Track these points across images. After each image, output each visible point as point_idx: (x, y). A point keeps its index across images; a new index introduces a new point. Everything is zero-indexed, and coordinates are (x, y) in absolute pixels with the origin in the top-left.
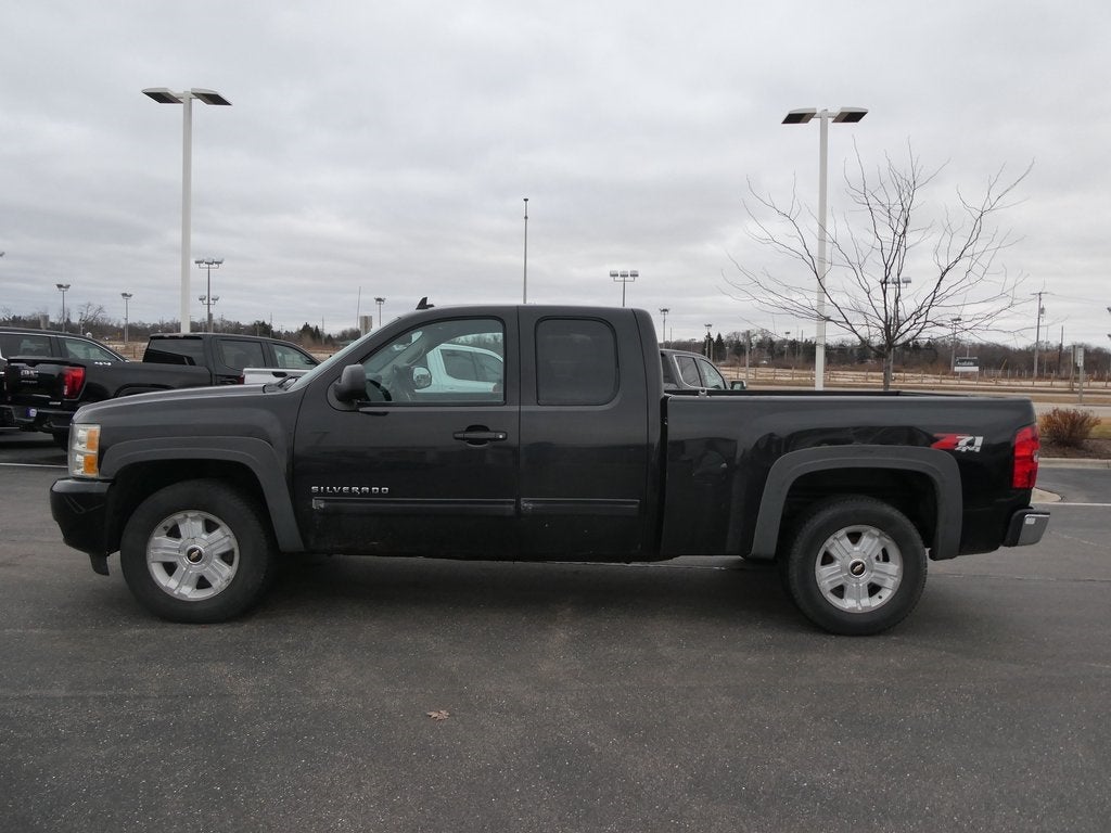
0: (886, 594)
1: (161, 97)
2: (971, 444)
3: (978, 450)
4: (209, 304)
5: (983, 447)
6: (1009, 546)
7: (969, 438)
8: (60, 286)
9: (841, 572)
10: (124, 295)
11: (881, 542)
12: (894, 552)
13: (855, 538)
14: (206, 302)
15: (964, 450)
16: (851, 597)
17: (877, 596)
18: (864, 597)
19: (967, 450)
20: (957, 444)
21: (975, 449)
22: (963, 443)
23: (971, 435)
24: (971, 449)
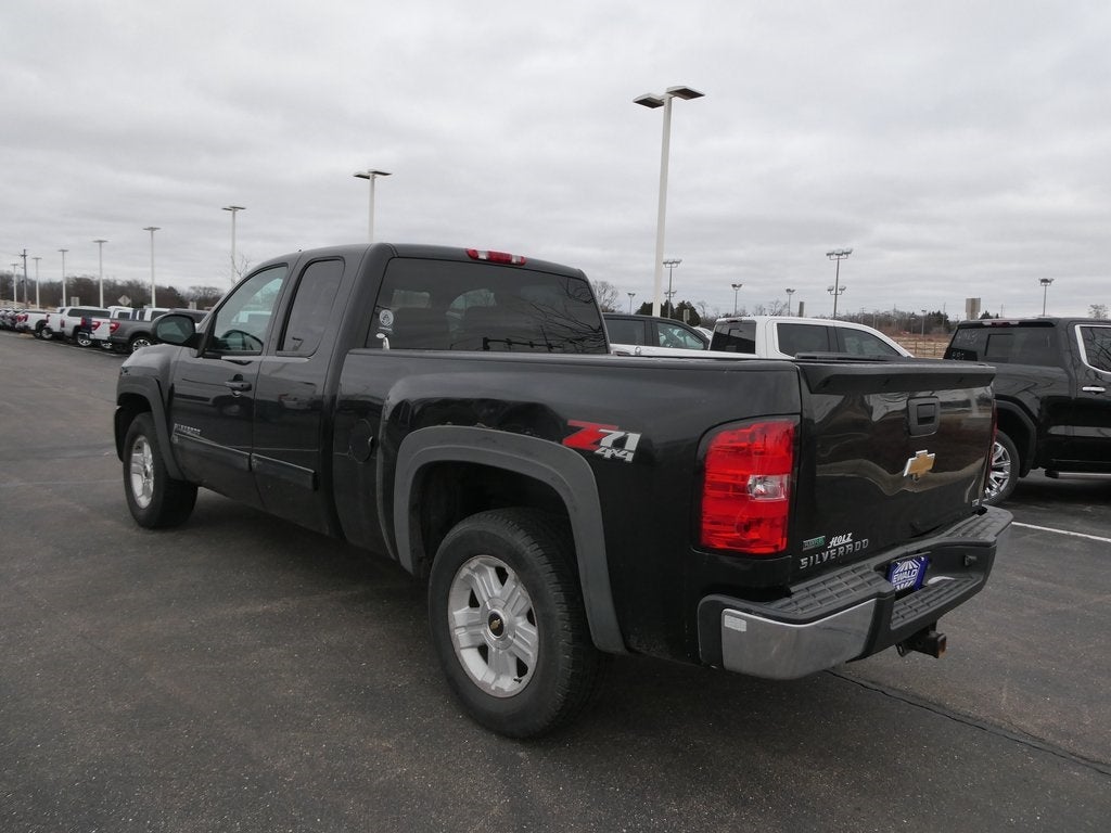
1: (650, 103)
3: (629, 458)
4: (836, 294)
5: (639, 452)
7: (618, 434)
8: (734, 286)
10: (788, 290)
14: (834, 292)
15: (608, 455)
16: (490, 666)
19: (613, 456)
20: (599, 442)
21: (625, 455)
22: (607, 442)
23: (620, 429)
24: (619, 454)
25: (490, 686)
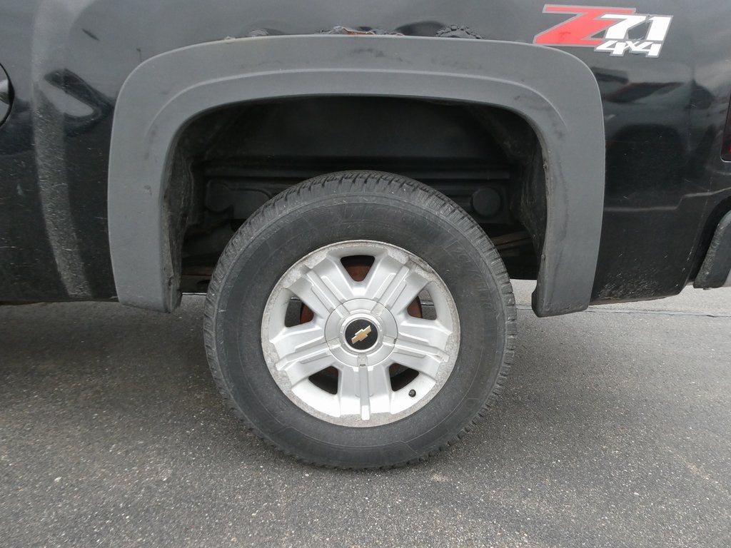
0: (424, 388)
2: (638, 33)
3: (654, 51)
5: (669, 44)
6: (706, 287)
7: (635, 20)
9: (325, 342)
11: (414, 277)
12: (443, 301)
13: (358, 267)
15: (619, 50)
16: (349, 393)
17: (406, 391)
18: (379, 391)
19: (627, 52)
20: (602, 35)
21: (649, 47)
22: (617, 32)
23: (639, 12)
24: (636, 47)
25: (359, 416)
